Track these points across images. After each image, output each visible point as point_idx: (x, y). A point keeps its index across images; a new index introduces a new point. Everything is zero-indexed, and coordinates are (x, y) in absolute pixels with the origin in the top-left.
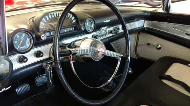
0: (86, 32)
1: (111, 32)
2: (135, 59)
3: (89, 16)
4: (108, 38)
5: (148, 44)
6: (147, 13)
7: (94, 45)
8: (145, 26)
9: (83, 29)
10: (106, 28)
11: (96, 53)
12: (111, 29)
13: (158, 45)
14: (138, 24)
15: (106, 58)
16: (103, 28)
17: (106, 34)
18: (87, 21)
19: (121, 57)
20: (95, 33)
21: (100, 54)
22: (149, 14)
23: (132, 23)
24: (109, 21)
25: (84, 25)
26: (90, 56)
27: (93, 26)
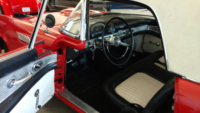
0: (111, 33)
1: (124, 33)
2: (142, 53)
3: (112, 24)
4: (122, 37)
5: (151, 42)
6: (149, 20)
7: (116, 39)
8: (148, 30)
9: (109, 31)
10: (121, 30)
11: (116, 43)
12: (124, 31)
13: (157, 43)
14: (143, 28)
15: (121, 46)
16: (119, 31)
17: (121, 34)
18: (111, 27)
19: (129, 46)
20: (115, 34)
21: (118, 43)
22: (151, 21)
23: (139, 27)
24: (123, 26)
25: (110, 29)
26: (114, 44)
27: (114, 30)
